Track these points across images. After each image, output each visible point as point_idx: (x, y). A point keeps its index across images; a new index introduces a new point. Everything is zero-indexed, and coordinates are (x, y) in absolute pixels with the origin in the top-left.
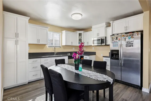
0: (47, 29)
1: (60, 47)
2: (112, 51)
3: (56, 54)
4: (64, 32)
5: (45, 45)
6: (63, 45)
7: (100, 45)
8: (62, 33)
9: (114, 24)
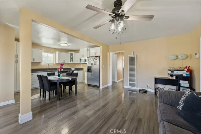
0: (41, 50)
1: (54, 64)
2: (88, 67)
3: (50, 70)
4: (57, 52)
5: (40, 63)
6: (56, 63)
7: (84, 63)
8: (55, 53)
9: (90, 50)
